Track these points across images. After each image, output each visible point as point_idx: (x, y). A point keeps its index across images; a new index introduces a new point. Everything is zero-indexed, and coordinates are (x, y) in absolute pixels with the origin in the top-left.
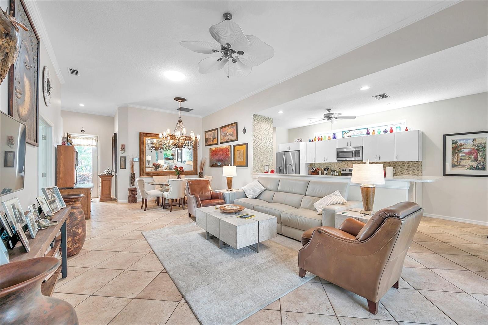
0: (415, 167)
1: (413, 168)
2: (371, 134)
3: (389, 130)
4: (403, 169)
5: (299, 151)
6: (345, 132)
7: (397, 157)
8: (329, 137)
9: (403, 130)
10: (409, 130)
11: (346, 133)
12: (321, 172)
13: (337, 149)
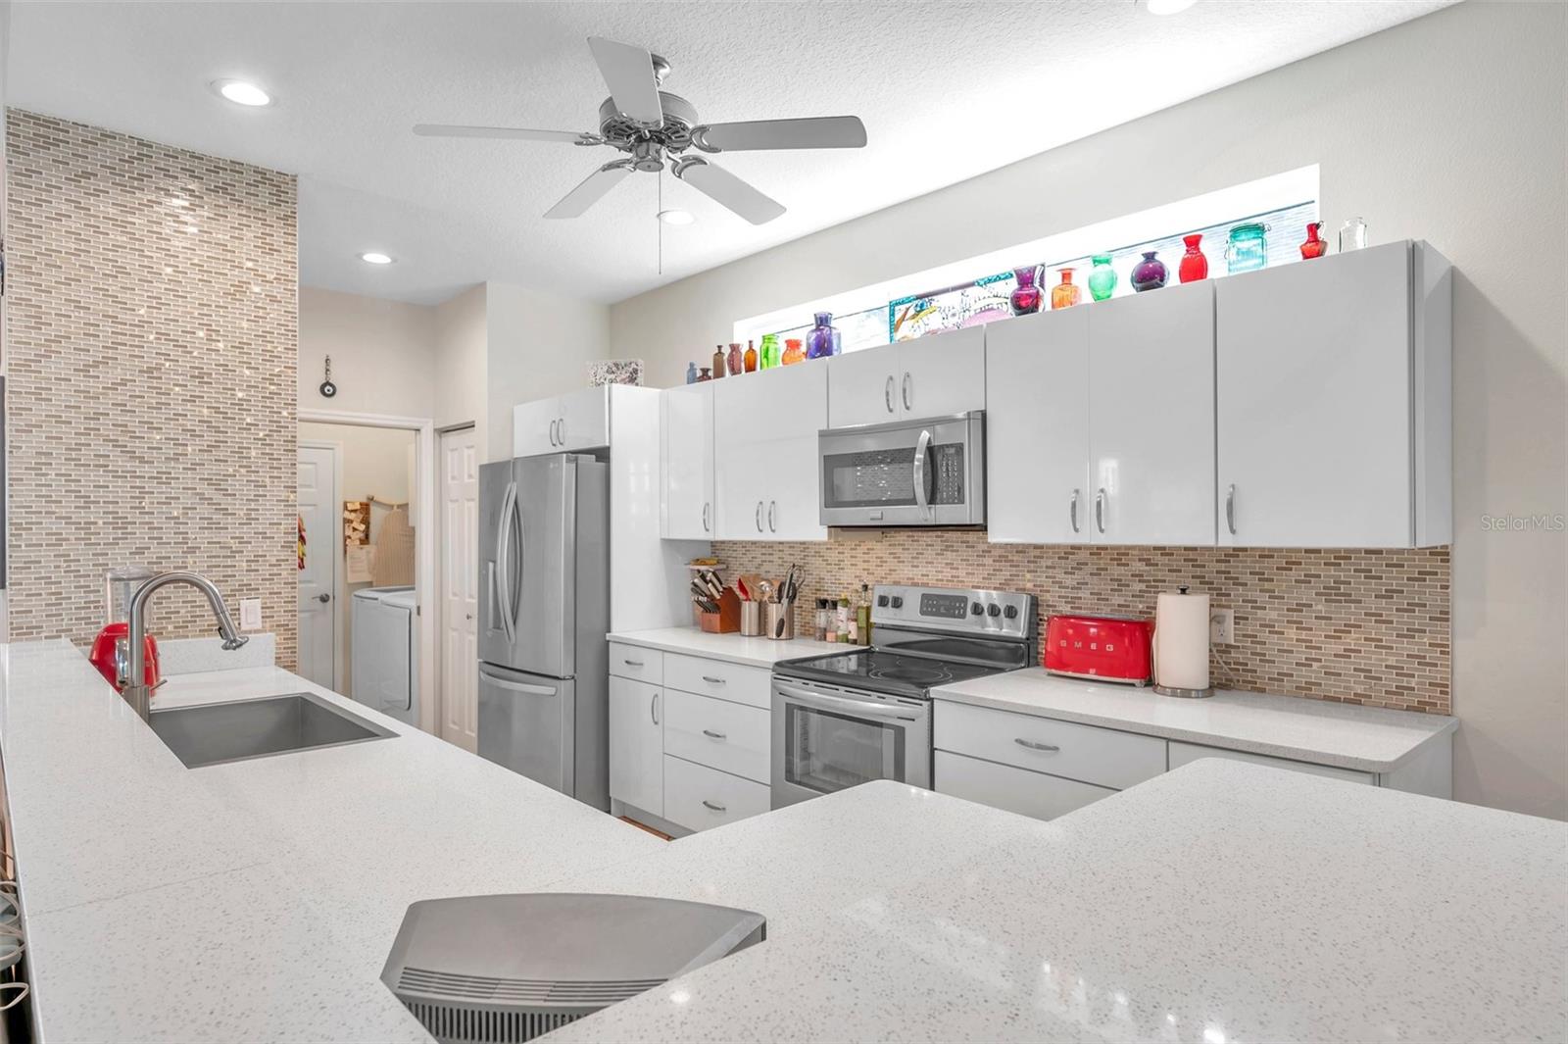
0: (1389, 594)
1: (1372, 604)
2: (1046, 304)
3: (1172, 259)
4: (1295, 616)
5: (603, 454)
6: (903, 307)
7: (1230, 504)
8: (793, 345)
9: (1286, 249)
10: (1331, 250)
11: (912, 312)
12: (754, 606)
13: (825, 436)
